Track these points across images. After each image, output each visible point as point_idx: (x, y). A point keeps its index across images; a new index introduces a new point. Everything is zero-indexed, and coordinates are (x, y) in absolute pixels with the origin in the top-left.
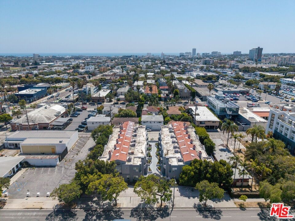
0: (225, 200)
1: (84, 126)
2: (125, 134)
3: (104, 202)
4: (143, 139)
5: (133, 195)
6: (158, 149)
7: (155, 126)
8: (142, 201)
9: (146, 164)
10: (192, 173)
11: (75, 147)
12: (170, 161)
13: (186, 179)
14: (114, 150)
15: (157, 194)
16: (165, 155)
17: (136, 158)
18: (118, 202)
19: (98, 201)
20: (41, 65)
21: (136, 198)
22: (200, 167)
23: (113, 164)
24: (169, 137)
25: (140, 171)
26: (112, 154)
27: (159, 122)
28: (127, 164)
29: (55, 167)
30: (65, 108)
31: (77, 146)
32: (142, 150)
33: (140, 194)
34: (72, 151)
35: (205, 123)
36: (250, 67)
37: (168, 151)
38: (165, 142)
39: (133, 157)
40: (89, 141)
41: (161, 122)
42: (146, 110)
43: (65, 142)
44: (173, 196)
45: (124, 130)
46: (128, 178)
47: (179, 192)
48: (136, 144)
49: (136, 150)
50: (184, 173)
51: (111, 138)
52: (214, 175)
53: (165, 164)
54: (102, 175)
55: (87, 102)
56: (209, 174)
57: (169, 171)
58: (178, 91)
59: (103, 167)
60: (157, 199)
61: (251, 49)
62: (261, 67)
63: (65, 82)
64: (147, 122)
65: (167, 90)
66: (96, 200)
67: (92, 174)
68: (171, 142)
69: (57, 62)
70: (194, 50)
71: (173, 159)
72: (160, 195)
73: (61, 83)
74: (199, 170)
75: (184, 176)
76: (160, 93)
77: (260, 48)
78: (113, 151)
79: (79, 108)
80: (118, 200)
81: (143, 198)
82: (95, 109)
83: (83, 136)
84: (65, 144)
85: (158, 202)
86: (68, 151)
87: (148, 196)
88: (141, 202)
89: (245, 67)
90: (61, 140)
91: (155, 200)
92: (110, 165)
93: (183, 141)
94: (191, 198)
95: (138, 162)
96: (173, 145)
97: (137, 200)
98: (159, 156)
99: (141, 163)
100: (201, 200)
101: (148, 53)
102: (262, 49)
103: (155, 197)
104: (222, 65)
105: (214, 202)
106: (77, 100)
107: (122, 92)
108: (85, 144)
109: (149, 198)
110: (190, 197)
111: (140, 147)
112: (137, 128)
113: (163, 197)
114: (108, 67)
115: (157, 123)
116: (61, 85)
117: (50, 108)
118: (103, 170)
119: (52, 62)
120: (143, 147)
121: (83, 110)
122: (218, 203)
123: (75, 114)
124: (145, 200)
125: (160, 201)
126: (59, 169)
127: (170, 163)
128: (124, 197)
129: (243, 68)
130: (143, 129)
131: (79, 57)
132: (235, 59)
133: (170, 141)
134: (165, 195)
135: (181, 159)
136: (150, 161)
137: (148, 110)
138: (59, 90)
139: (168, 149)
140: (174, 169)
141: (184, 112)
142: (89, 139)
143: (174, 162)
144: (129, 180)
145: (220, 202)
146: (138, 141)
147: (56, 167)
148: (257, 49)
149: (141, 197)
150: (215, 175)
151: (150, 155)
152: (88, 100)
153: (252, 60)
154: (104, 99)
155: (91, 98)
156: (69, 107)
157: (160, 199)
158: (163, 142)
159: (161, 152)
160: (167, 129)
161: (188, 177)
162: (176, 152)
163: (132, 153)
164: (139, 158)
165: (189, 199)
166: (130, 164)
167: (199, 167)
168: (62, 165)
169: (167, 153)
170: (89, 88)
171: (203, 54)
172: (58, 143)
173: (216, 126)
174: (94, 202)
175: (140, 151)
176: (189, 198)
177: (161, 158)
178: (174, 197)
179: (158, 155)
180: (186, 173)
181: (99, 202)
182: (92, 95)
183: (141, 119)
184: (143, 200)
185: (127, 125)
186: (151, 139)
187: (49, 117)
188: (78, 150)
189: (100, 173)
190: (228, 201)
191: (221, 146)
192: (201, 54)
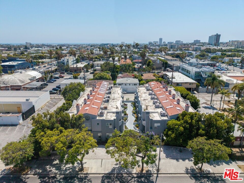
0: (226, 163)
1: (58, 89)
2: (98, 91)
3: (67, 166)
4: (119, 96)
5: (105, 157)
6: (135, 108)
7: (130, 88)
8: (117, 164)
9: (122, 120)
10: (181, 128)
11: (44, 107)
12: (151, 116)
13: (173, 136)
14: (84, 104)
15: (137, 156)
16: (145, 110)
17: (109, 113)
18: (84, 166)
19: (59, 164)
20: (30, 49)
21: (109, 160)
22: (192, 121)
23: (80, 117)
24: (147, 95)
25: (114, 128)
26: (80, 108)
27: (135, 85)
28: (98, 118)
29: (16, 126)
30: (42, 74)
31: (47, 106)
32: (117, 106)
33: (113, 155)
34: (41, 111)
35: (182, 85)
36: (212, 49)
37: (147, 106)
38: (142, 99)
39: (106, 112)
40: (61, 101)
41: (136, 85)
42: (121, 77)
43: (32, 100)
44: (158, 157)
45: (97, 88)
46: (100, 137)
47: (164, 153)
48: (110, 101)
49: (110, 105)
50: (170, 128)
51: (82, 95)
52: (210, 131)
53: (144, 120)
54: (64, 131)
55: (65, 72)
56: (203, 130)
57: (150, 128)
58: (151, 61)
59: (67, 121)
60: (138, 162)
61: (210, 36)
62: (221, 49)
63: (47, 59)
64: (122, 84)
65: (140, 63)
66: (57, 164)
67: (52, 130)
68: (150, 98)
69: (44, 47)
70: (161, 39)
71: (154, 114)
72: (141, 157)
73: (44, 59)
74: (191, 124)
75: (170, 132)
76: (134, 65)
77: (218, 34)
78: (82, 106)
79: (56, 76)
80: (86, 163)
81: (118, 160)
82: (71, 77)
83: (55, 98)
84: (32, 102)
85: (139, 166)
86: (36, 111)
87: (125, 157)
88: (115, 166)
89: (207, 49)
90: (28, 98)
91: (134, 163)
92: (76, 119)
93: (164, 96)
94: (181, 161)
95: (112, 117)
96: (152, 101)
97: (110, 163)
98: (136, 114)
99: (115, 118)
100: (196, 163)
101: (122, 42)
102: (220, 35)
103: (134, 159)
104: (186, 48)
105: (211, 165)
106: (56, 70)
107: (98, 64)
108: (56, 105)
109: (125, 161)
110: (179, 159)
111: (115, 103)
112: (112, 87)
113: (145, 159)
114: (88, 50)
115: (133, 85)
116: (44, 60)
117: (26, 73)
118: (66, 125)
119: (41, 48)
120: (119, 104)
121: (60, 77)
122: (217, 166)
123: (52, 80)
124: (120, 162)
125: (140, 164)
126: (20, 128)
127: (151, 118)
128: (94, 159)
129: (205, 49)
130: (118, 88)
131: (64, 45)
132: (197, 44)
133: (148, 98)
134: (147, 156)
135: (164, 113)
136: (126, 119)
137: (123, 77)
138: (42, 65)
139: (147, 105)
140: (156, 125)
141: (159, 77)
142: (61, 100)
143: (156, 117)
144: (101, 139)
145: (219, 165)
146: (112, 98)
147: (18, 126)
148: (215, 35)
149: (115, 159)
150: (212, 131)
151: (126, 113)
152: (66, 71)
153: (212, 45)
154: (81, 70)
155: (69, 69)
156: (45, 74)
157: (141, 162)
158: (140, 99)
159: (139, 109)
160: (144, 88)
161: (176, 134)
162: (157, 107)
163: (106, 108)
164: (114, 113)
165: (178, 162)
166: (101, 118)
167: (190, 121)
168: (25, 124)
169: (146, 108)
170: (67, 59)
171: (168, 42)
172: (25, 101)
173: (193, 89)
174: (54, 166)
175: (114, 107)
176: (177, 160)
177: (139, 114)
178: (160, 159)
179: (134, 113)
180: (173, 129)
181: (60, 166)
182: (70, 66)
183: (116, 82)
184: (118, 162)
185: (101, 84)
186: (127, 99)
187: (22, 80)
188: (47, 109)
189: (61, 128)
190: (229, 164)
191: (204, 104)
192: (167, 43)
